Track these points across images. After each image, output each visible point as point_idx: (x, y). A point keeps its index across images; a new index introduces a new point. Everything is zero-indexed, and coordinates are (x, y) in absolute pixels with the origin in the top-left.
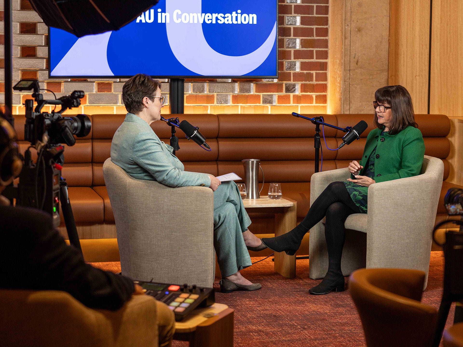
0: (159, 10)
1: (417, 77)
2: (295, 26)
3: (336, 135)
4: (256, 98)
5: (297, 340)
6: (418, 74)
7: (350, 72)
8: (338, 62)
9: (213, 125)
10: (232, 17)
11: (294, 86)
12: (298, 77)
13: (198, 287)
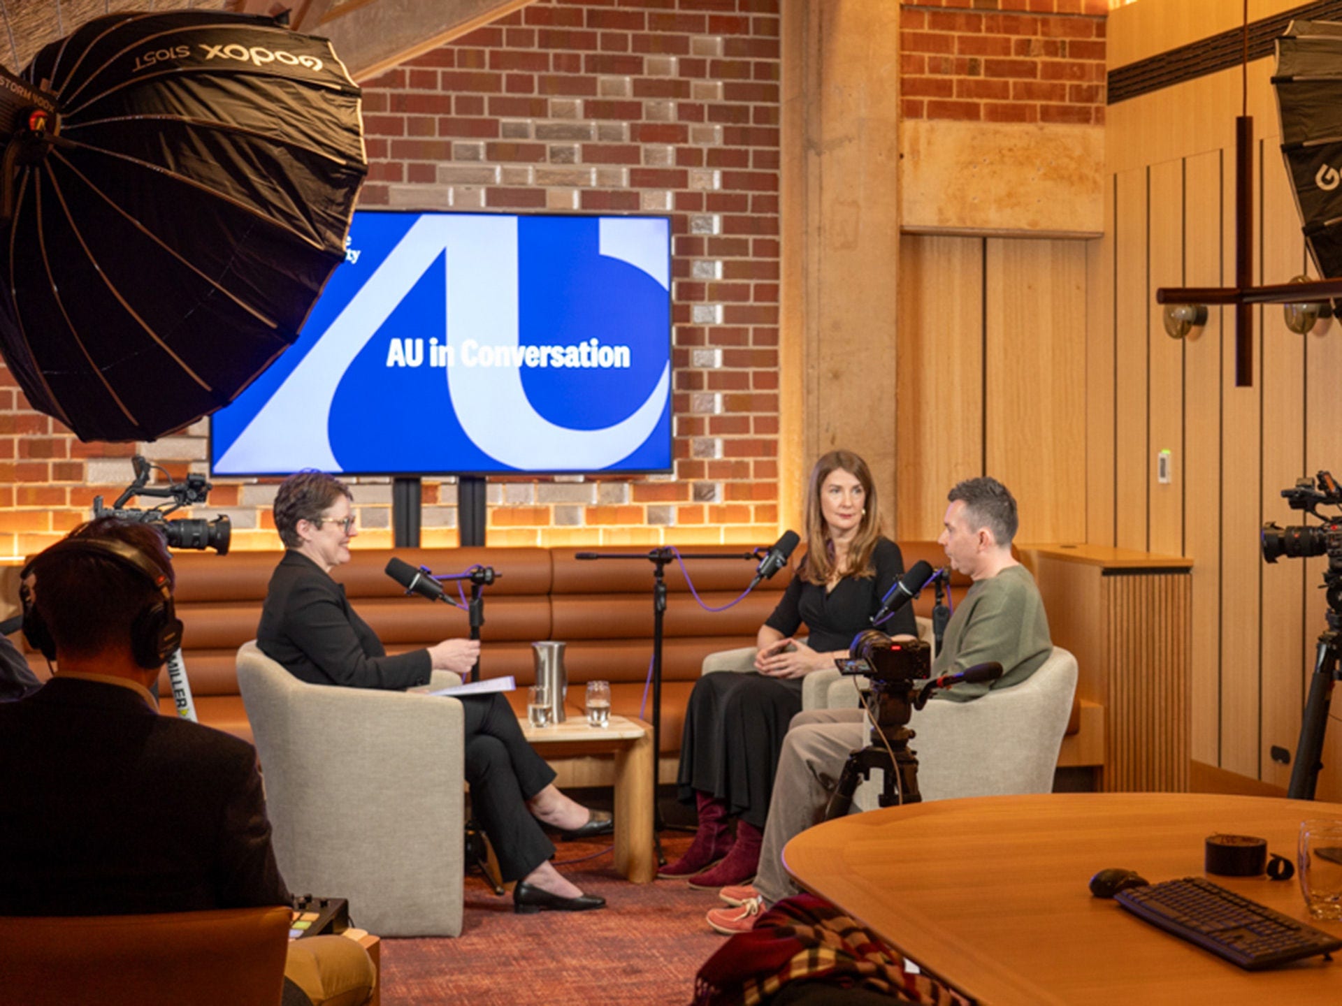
0: (434, 341)
1: (959, 467)
2: (711, 369)
4: (634, 514)
5: (650, 982)
6: (960, 461)
8: (797, 439)
9: (539, 569)
10: (580, 354)
11: (712, 489)
12: (719, 470)
13: (317, 899)
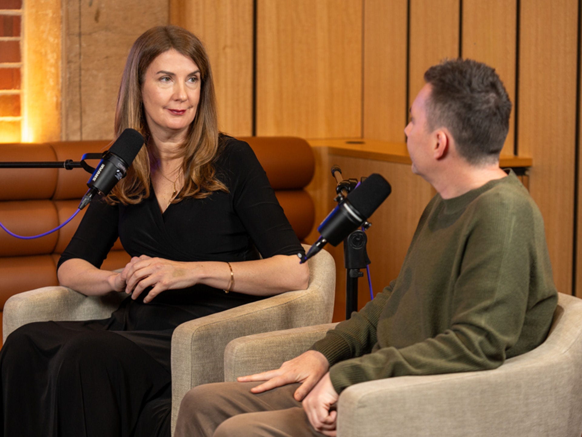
3: (54, 194)
7: (80, 40)
8: (51, 15)
